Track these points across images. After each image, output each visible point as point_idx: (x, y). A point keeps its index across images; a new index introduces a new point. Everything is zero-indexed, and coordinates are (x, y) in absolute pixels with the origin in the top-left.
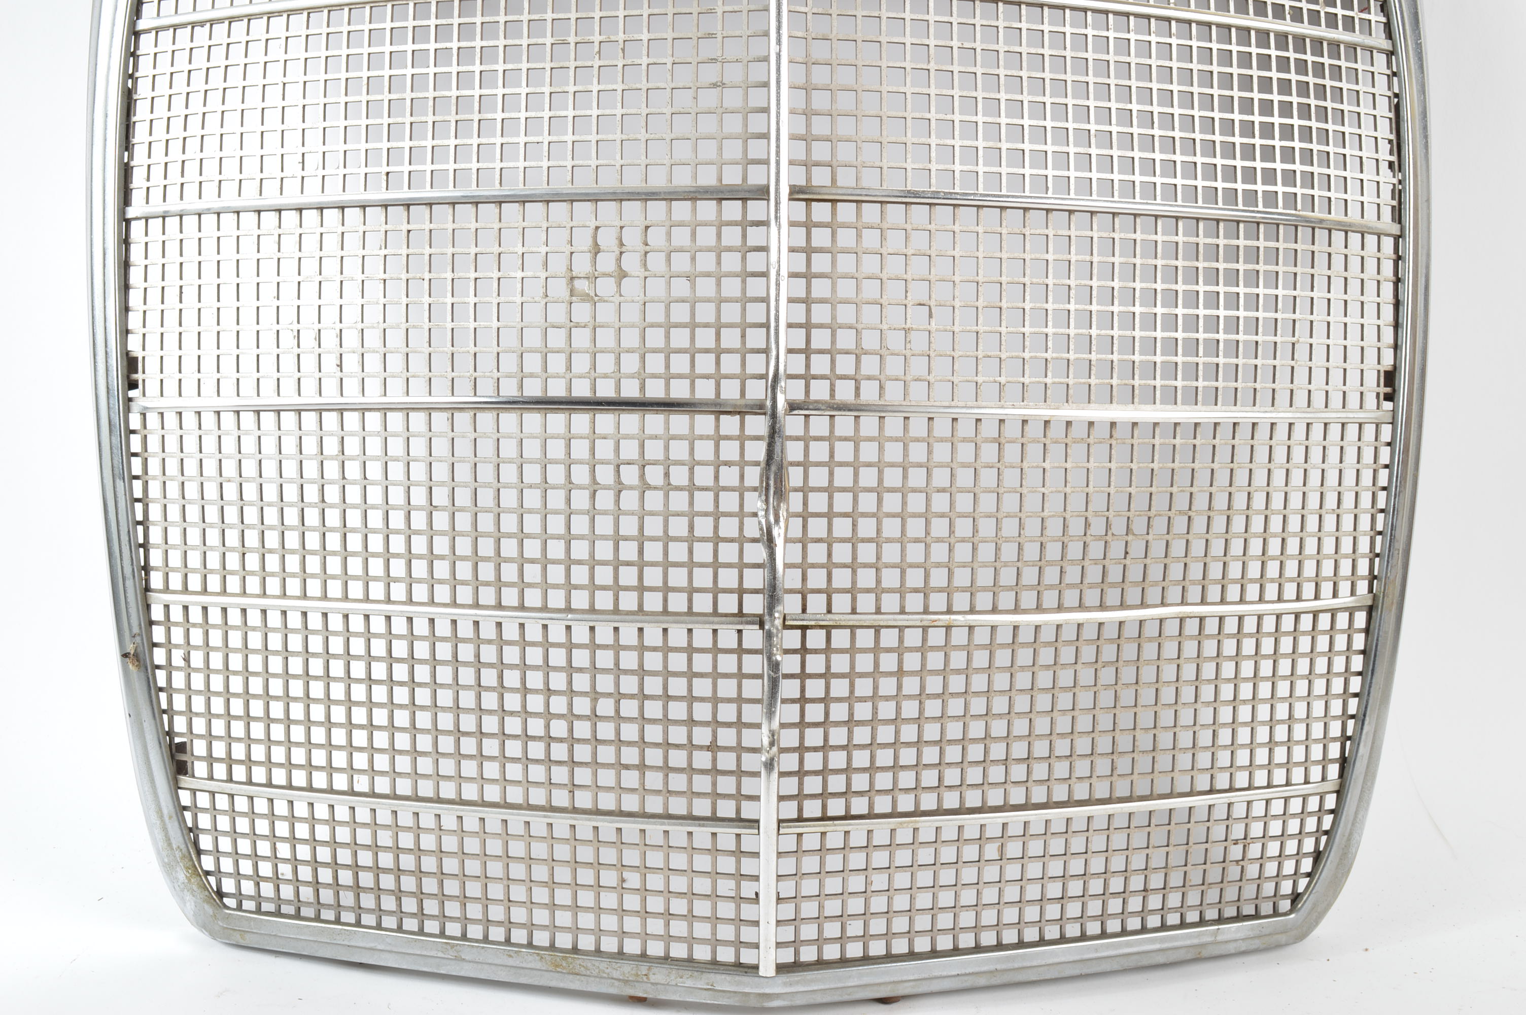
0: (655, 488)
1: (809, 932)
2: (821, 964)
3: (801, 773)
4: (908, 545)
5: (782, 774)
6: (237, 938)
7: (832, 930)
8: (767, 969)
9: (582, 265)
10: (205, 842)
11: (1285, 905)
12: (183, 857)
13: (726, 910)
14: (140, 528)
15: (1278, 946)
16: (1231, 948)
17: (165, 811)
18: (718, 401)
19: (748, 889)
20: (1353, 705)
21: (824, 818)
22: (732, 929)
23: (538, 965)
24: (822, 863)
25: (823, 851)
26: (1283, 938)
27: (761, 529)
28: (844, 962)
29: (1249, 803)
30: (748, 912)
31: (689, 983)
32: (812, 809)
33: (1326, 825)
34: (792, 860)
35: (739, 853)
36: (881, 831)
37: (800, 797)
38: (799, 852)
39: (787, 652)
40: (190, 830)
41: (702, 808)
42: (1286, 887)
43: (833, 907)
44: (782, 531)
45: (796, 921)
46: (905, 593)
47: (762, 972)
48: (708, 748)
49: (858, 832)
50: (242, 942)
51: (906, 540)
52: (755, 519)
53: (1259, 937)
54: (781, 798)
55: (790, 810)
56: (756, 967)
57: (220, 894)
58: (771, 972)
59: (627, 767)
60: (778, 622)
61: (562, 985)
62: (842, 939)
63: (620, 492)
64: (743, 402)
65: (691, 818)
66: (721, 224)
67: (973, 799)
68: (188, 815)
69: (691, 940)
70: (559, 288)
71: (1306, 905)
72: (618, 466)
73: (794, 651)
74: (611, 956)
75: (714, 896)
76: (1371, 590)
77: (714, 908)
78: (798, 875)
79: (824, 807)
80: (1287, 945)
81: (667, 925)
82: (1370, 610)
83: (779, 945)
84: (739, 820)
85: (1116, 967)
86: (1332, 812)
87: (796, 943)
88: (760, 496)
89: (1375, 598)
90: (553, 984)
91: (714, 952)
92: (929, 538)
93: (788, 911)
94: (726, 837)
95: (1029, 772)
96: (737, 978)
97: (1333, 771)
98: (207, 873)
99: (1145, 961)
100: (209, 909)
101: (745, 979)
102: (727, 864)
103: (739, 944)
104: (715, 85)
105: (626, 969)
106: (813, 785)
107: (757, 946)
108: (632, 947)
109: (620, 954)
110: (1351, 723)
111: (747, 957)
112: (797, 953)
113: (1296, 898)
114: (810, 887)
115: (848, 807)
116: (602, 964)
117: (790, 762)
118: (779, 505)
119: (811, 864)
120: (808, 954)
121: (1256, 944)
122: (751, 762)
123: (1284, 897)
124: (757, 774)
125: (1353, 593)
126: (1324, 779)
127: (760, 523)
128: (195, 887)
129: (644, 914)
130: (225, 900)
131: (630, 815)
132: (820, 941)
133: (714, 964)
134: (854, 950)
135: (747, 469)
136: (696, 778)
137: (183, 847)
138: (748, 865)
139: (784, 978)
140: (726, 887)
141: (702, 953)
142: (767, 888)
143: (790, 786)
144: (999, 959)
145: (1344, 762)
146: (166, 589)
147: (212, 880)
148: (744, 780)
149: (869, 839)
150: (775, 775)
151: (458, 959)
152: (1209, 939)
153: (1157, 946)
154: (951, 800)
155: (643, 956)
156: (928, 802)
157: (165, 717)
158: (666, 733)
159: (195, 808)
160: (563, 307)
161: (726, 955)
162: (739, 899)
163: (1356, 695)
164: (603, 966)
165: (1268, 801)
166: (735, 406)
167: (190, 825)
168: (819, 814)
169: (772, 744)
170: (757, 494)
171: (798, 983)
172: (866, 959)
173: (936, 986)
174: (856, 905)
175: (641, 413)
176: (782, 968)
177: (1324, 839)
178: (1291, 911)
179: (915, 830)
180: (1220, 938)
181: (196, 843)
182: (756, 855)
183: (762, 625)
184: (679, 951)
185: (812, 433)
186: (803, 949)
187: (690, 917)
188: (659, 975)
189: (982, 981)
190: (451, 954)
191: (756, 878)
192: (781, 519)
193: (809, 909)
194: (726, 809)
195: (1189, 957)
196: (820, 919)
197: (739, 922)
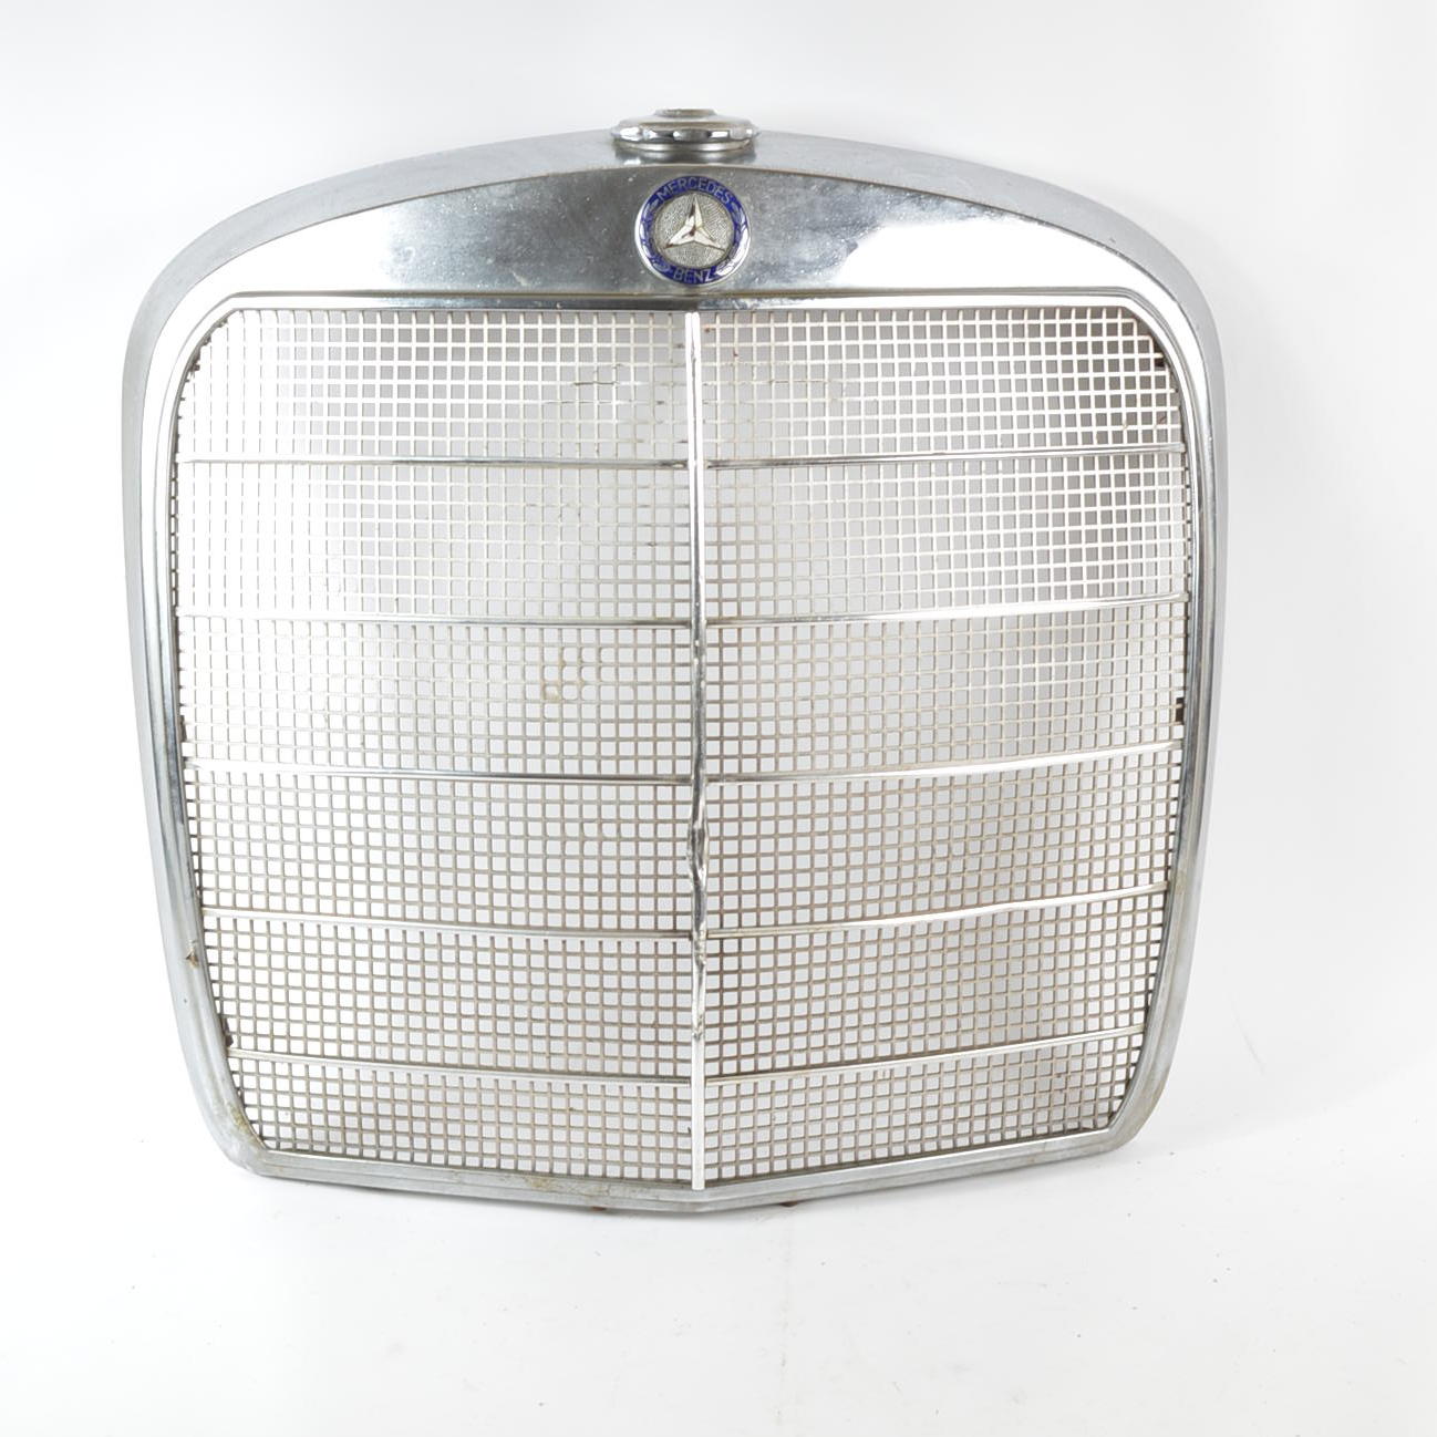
0: (610, 840)
1: (729, 1156)
2: (738, 1179)
3: (721, 1042)
4: (798, 874)
5: (707, 1044)
6: (277, 1171)
7: (746, 1154)
8: (698, 1184)
9: (552, 674)
10: (250, 1098)
11: (1103, 1121)
12: (233, 1110)
13: (667, 1142)
14: (196, 858)
15: (1098, 1153)
16: (1059, 1156)
17: (218, 1076)
18: (656, 776)
19: (682, 1127)
20: (1153, 966)
21: (739, 1073)
22: (671, 1155)
23: (525, 1186)
24: (738, 1106)
25: (738, 1097)
26: (1102, 1147)
27: (689, 869)
28: (755, 1177)
29: (1084, 1044)
30: (682, 1143)
31: (640, 1196)
32: (730, 1067)
33: (1134, 1058)
34: (716, 1105)
35: (675, 1101)
36: (781, 1082)
37: (721, 1059)
38: (720, 1099)
39: (709, 956)
40: (238, 1089)
41: (648, 1069)
42: (1104, 1107)
43: (746, 1138)
44: (705, 870)
45: (719, 1148)
46: (796, 909)
47: (694, 1187)
48: (652, 1026)
49: (764, 1083)
50: (280, 1175)
51: (796, 871)
52: (685, 862)
53: (1081, 1147)
54: (707, 1061)
55: (714, 1069)
56: (689, 1183)
57: (262, 1138)
58: (702, 1187)
59: (591, 1040)
60: (703, 936)
61: (541, 1200)
62: (754, 1161)
63: (584, 842)
64: (674, 776)
65: (639, 1076)
66: (655, 646)
67: (850, 1054)
68: (236, 1078)
69: (640, 1165)
70: (534, 692)
71: (1119, 1120)
72: (582, 823)
73: (715, 955)
74: (579, 1177)
75: (657, 1132)
76: (1166, 878)
77: (658, 1141)
78: (720, 1116)
79: (739, 1066)
80: (1105, 1152)
81: (622, 1154)
82: (1166, 893)
83: (707, 1166)
84: (675, 1078)
85: (965, 1173)
86: (1138, 1048)
87: (719, 1165)
88: (688, 845)
89: (1169, 884)
90: (534, 1200)
91: (658, 1173)
92: (813, 869)
93: (714, 1141)
94: (666, 1090)
95: (893, 1032)
96: (676, 1192)
97: (1139, 1017)
98: (252, 1122)
99: (988, 1169)
100: (255, 1150)
101: (682, 1192)
102: (667, 1109)
103: (676, 1166)
104: (649, 544)
105: (592, 1187)
106: (730, 1050)
107: (690, 1167)
108: (596, 1170)
109: (586, 1176)
110: (1152, 980)
111: (682, 1174)
112: (720, 1172)
113: (1111, 1115)
114: (729, 1123)
115: (756, 1065)
116: (574, 1184)
117: (713, 1034)
119: (729, 1107)
120: (728, 1172)
121: (1079, 1152)
122: (683, 1035)
123: (1102, 1115)
124: (689, 1044)
125: (1151, 882)
126: (1131, 1024)
127: (688, 864)
128: (243, 1133)
129: (605, 1146)
130: (266, 1142)
131: (594, 1074)
132: (737, 1163)
133: (658, 1182)
134: (763, 1168)
135: (678, 826)
136: (643, 1047)
137: (233, 1103)
138: (682, 1110)
139: (711, 1190)
140: (667, 1126)
141: (649, 1173)
142: (697, 1126)
143: (714, 1052)
144: (873, 1171)
145: (1147, 1009)
146: (218, 906)
147: (256, 1127)
148: (679, 1048)
149: (772, 1087)
150: (702, 1041)
151: (461, 1183)
152: (1040, 1150)
153: (997, 1157)
154: (834, 1056)
155: (604, 1177)
156: (817, 1058)
157: (218, 1003)
158: (620, 1015)
159: (242, 1073)
160: (538, 706)
161: (667, 1174)
162: (676, 1134)
163: (1155, 958)
164: (574, 1185)
165: (1100, 1042)
166: (668, 779)
167: (238, 1085)
168: (735, 1071)
169: (699, 1024)
170: (686, 843)
171: (720, 1194)
172: (772, 1174)
173: (825, 1193)
174: (763, 1136)
175: (598, 785)
176: (709, 1183)
177: (1132, 1069)
178: (1107, 1126)
179: (807, 1079)
180: (1047, 1149)
181: (242, 1098)
182: (689, 1102)
183: (691, 938)
184: (631, 1172)
185: (726, 798)
186: (724, 1170)
187: (640, 1148)
188: (617, 1191)
189: (860, 1188)
190: (455, 1179)
191: (689, 1119)
192: (704, 861)
193: (729, 1140)
194: (666, 1069)
195: (1024, 1164)
196: (737, 1147)
197: (676, 1150)
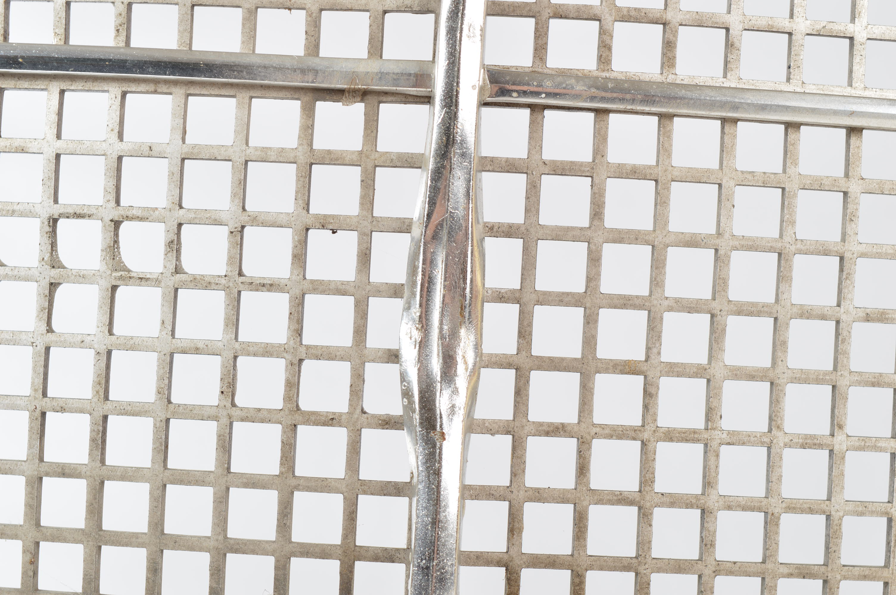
0: (142, 280)
4: (787, 453)
18: (313, 62)
27: (407, 394)
44: (461, 400)
46: (776, 576)
51: (780, 439)
52: (394, 368)
63: (53, 286)
64: (374, 66)
72: (53, 222)
88: (408, 308)
92: (840, 437)
118: (454, 334)
127: (403, 377)
135: (379, 239)
166: (353, 76)
170: (399, 303)
175: (115, 90)
185: (548, 154)
192: (460, 368)
